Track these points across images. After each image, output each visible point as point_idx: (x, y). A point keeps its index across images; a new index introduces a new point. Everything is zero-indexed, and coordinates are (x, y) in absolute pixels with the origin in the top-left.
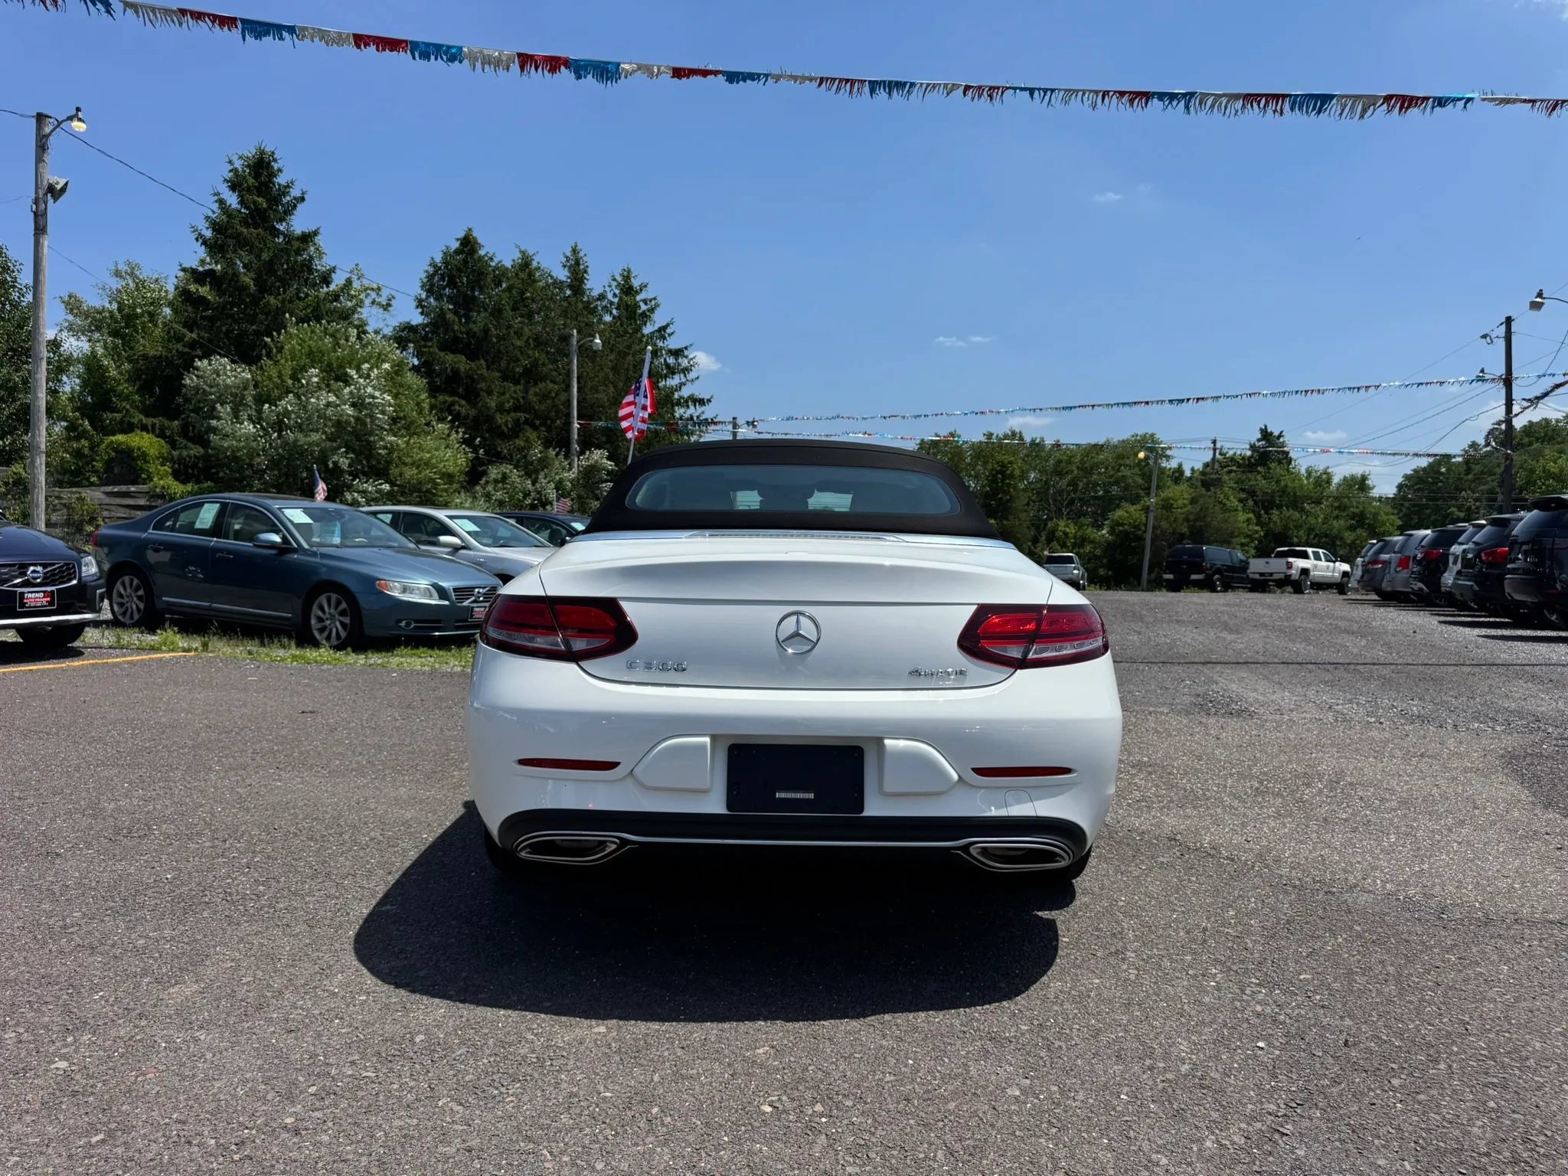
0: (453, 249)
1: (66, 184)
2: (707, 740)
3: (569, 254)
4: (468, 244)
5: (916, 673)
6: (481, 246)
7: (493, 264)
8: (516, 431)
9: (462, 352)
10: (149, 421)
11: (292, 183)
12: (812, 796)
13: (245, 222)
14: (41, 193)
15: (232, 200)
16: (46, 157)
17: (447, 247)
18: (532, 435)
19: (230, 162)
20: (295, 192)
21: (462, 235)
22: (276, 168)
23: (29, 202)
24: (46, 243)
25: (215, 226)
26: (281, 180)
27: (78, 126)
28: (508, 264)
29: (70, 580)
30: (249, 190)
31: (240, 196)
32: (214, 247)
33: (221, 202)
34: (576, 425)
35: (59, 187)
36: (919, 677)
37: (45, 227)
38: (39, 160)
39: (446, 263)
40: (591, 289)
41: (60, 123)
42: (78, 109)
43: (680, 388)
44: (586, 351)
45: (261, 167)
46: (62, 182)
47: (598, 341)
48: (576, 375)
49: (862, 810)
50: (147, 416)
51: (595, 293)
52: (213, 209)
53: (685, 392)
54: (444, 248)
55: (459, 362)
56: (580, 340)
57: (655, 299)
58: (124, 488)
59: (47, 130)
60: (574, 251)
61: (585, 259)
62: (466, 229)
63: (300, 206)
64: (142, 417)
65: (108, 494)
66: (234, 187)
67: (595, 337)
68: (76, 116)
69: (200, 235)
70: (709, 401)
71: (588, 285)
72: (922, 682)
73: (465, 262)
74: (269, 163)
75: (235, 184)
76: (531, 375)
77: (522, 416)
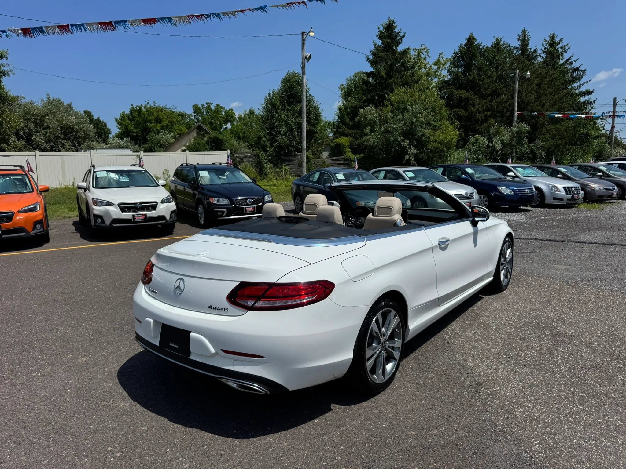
0: (464, 44)
1: (310, 55)
2: (151, 321)
3: (521, 34)
4: (471, 40)
5: (210, 307)
6: (476, 40)
7: (481, 47)
8: (486, 120)
9: (464, 89)
10: (350, 132)
11: (401, 30)
12: (177, 347)
13: (383, 51)
14: (303, 60)
15: (379, 43)
16: (305, 47)
17: (461, 44)
18: (492, 121)
19: (379, 28)
20: (402, 34)
21: (467, 37)
22: (395, 25)
23: (300, 63)
24: (305, 77)
25: (374, 54)
26: (396, 30)
27: (312, 34)
28: (490, 46)
29: (260, 203)
30: (385, 38)
31: (383, 41)
32: (373, 63)
33: (375, 44)
34: (516, 114)
35: (308, 57)
36: (212, 309)
37: (305, 71)
38: (303, 48)
39: (460, 51)
40: (530, 49)
41: (308, 33)
42: (311, 28)
43: (580, 87)
44: (523, 78)
45: (390, 26)
46: (309, 55)
47: (529, 73)
48: (517, 91)
49: (189, 356)
50: (350, 130)
51: (532, 50)
52: (372, 47)
53: (583, 89)
54: (460, 45)
55: (463, 93)
56: (521, 74)
57: (567, 45)
58: (336, 158)
59: (305, 37)
60: (524, 32)
61: (528, 35)
62: (470, 34)
63: (403, 40)
64: (349, 130)
65: (333, 160)
66: (380, 38)
67: (527, 72)
68: (311, 31)
69: (368, 59)
70: (593, 92)
71: (530, 46)
72: (212, 311)
73: (468, 48)
74: (393, 24)
75: (380, 36)
76: (496, 94)
77: (489, 113)
